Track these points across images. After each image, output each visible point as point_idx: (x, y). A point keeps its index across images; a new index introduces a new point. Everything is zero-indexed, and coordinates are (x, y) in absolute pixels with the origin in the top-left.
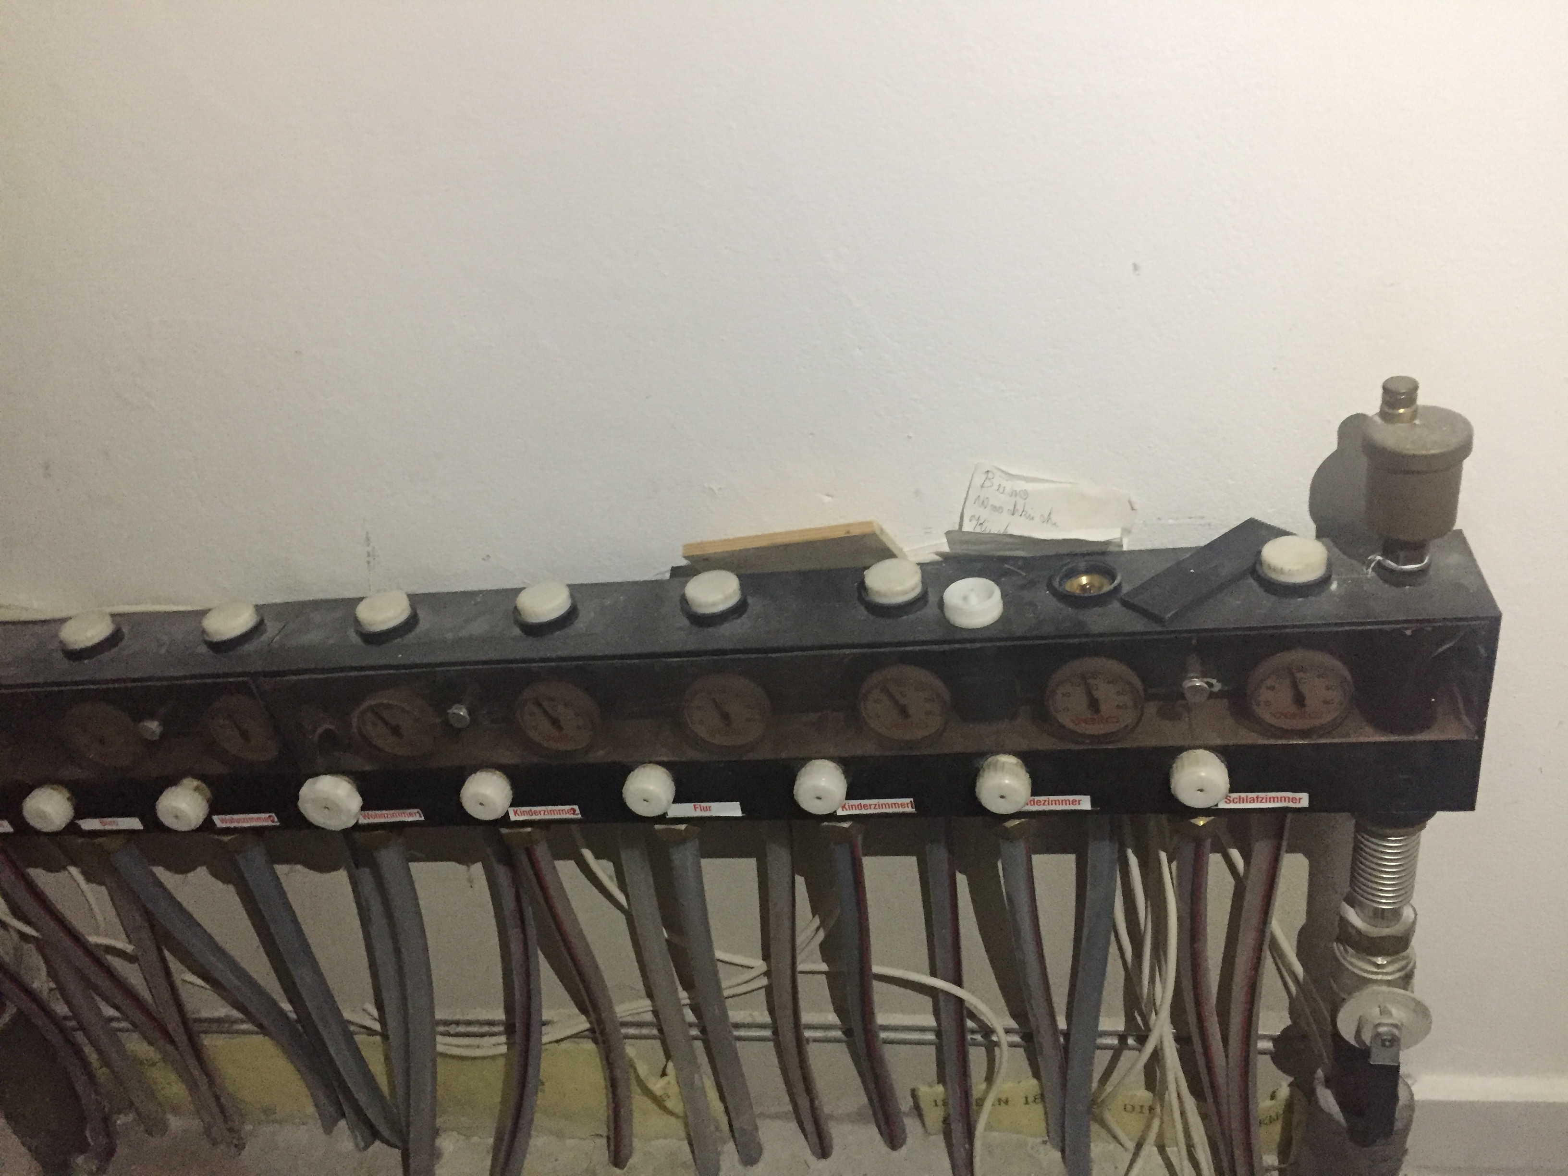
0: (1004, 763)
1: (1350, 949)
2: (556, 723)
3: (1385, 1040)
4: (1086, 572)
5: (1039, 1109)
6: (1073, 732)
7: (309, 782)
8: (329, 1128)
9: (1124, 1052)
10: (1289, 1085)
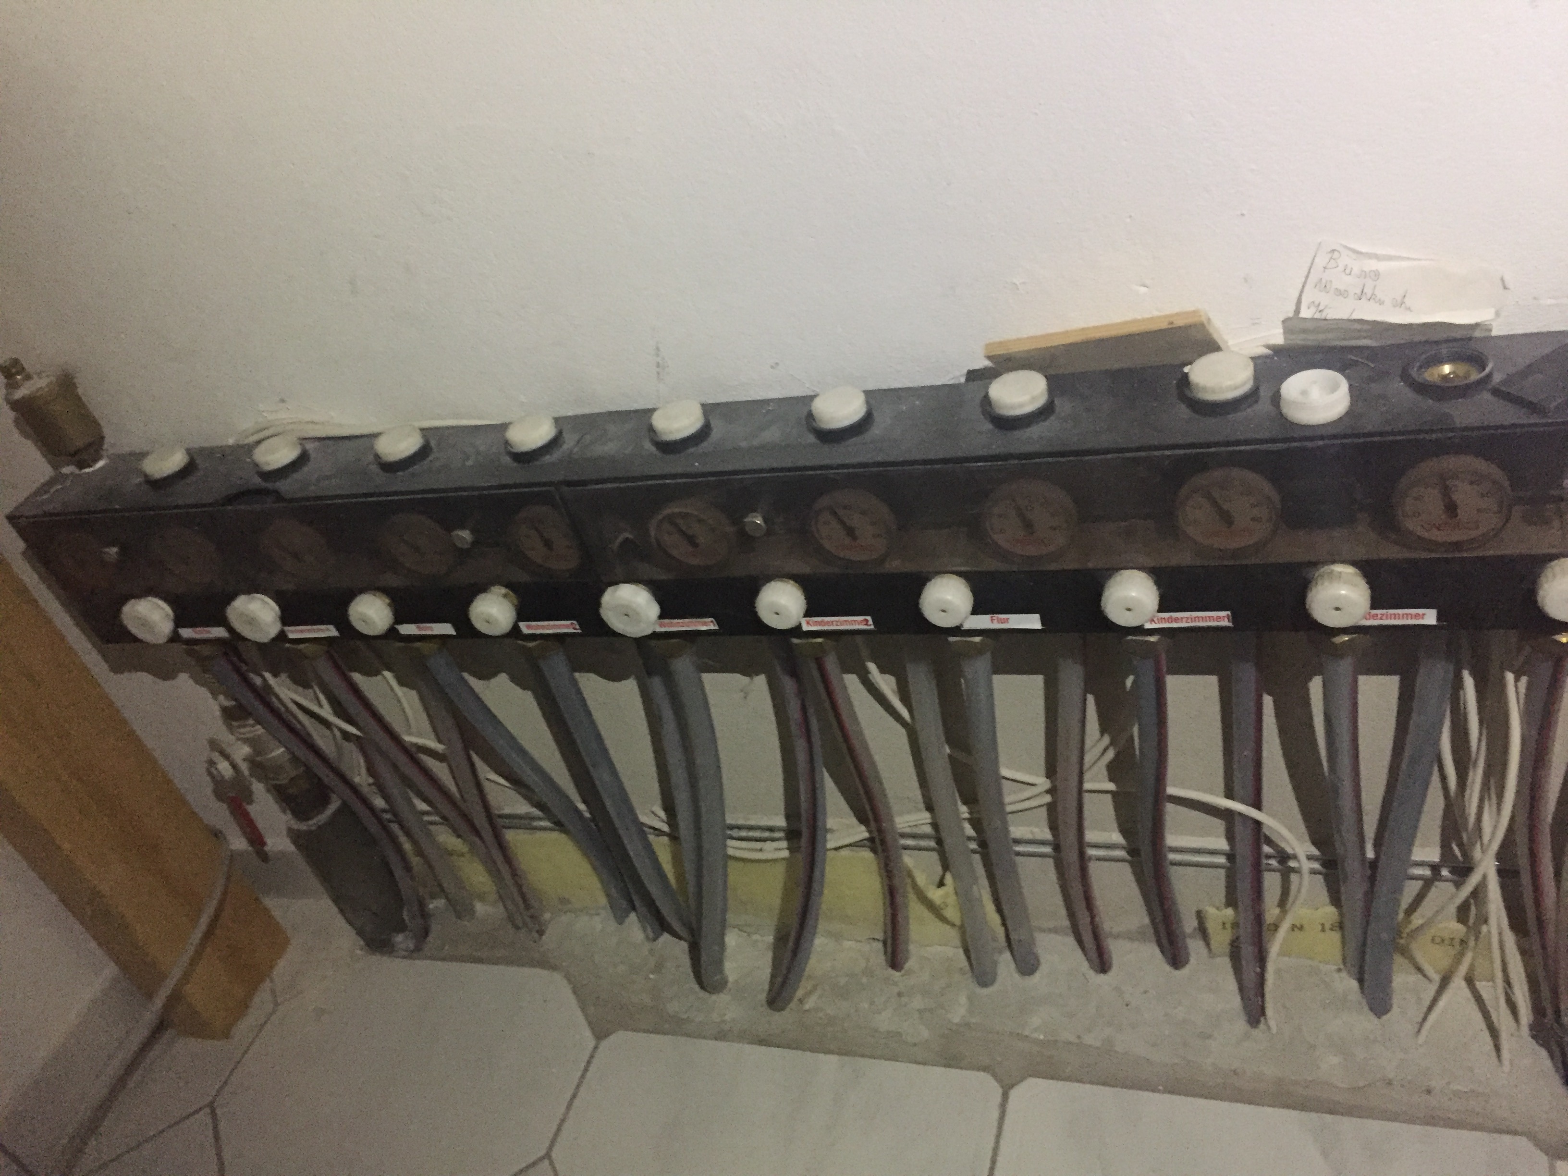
0: (1339, 573)
2: (851, 532)
4: (1451, 360)
5: (1336, 936)
6: (1425, 540)
7: (610, 590)
8: (620, 919)
9: (1437, 883)
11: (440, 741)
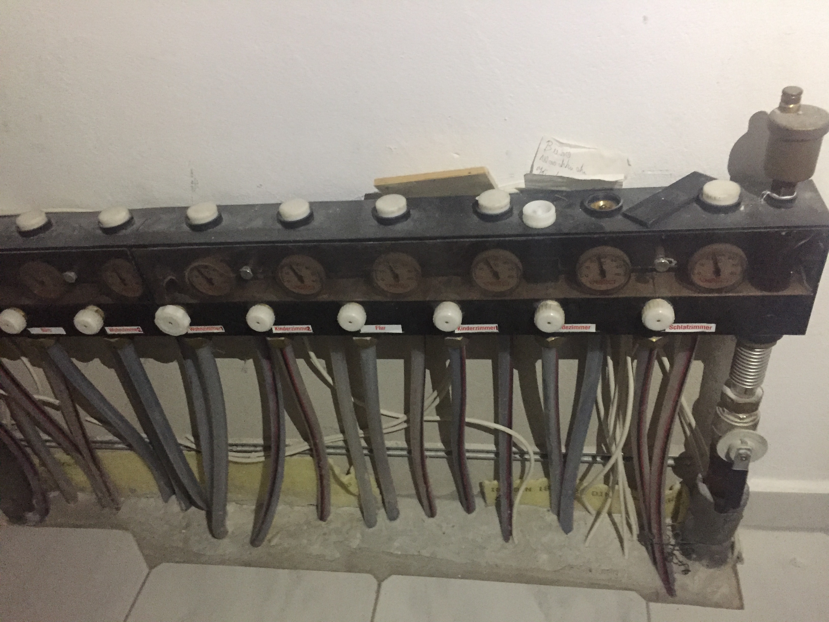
0: (551, 305)
1: (726, 410)
2: (301, 279)
3: (742, 457)
4: (603, 199)
5: (547, 493)
6: (590, 289)
7: (161, 309)
8: (166, 501)
9: (595, 465)
10: (680, 483)
11: (57, 398)
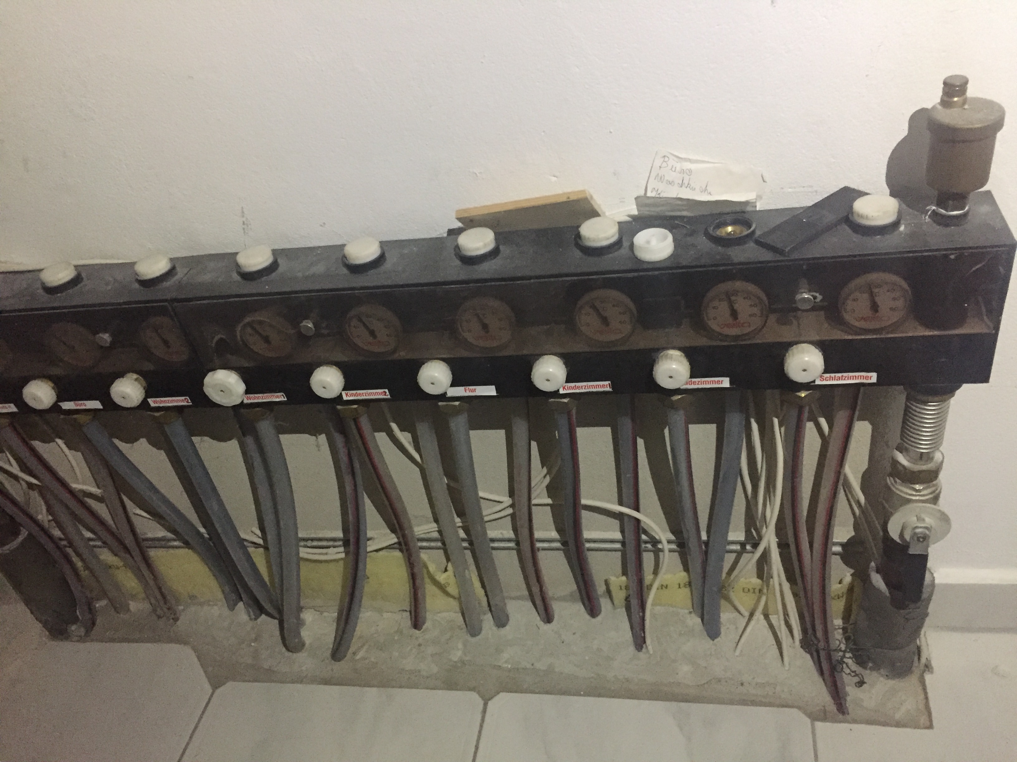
0: (672, 355)
1: (898, 481)
2: (372, 333)
3: (920, 537)
4: (732, 224)
5: (687, 591)
6: (720, 334)
7: (210, 374)
8: (232, 607)
9: (744, 554)
10: (851, 575)
11: (99, 488)
